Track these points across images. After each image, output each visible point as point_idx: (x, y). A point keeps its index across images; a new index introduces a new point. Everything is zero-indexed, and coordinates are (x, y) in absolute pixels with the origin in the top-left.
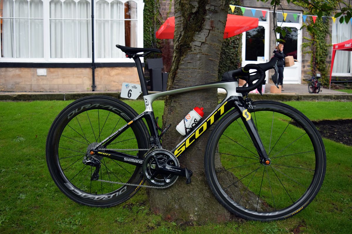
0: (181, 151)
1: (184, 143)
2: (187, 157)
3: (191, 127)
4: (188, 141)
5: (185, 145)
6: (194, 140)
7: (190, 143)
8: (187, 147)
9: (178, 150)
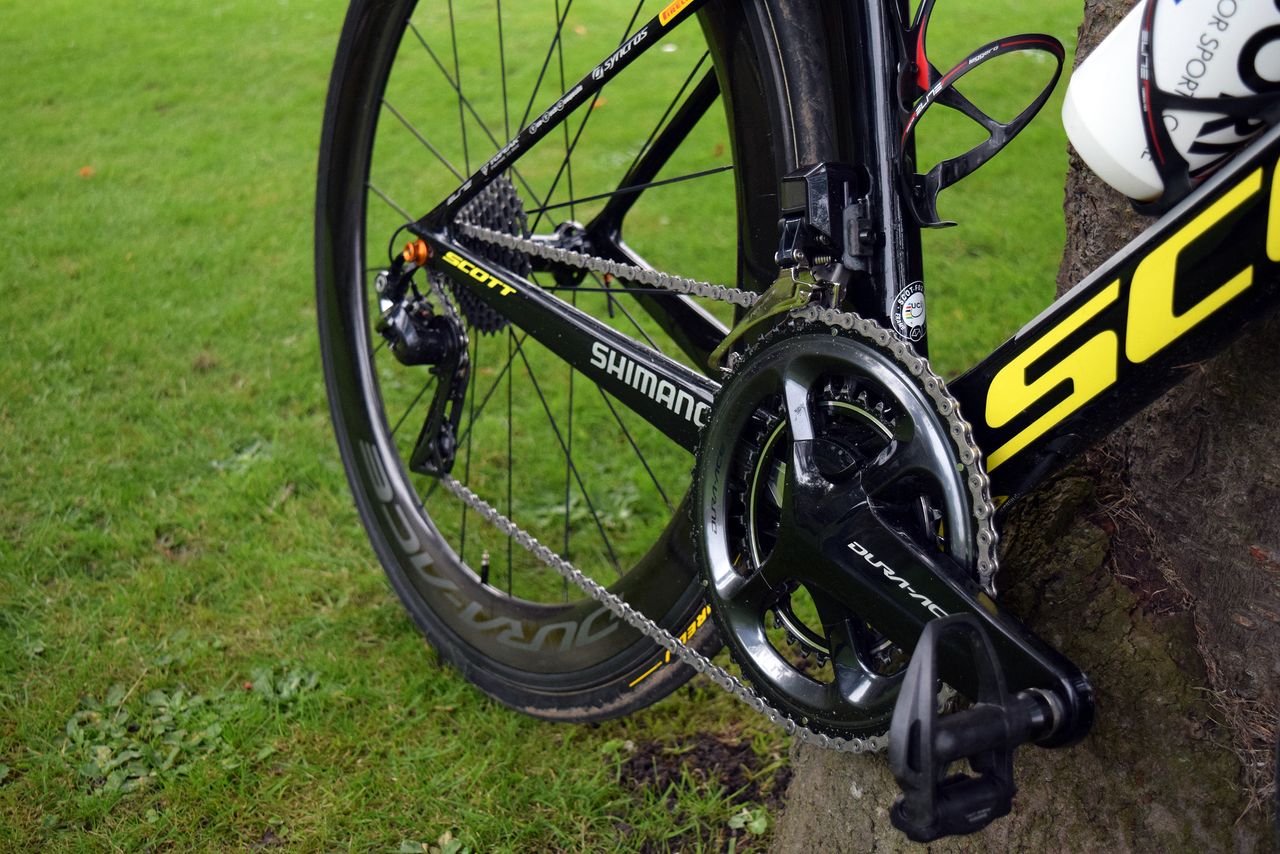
0: (1066, 388)
1: (1110, 294)
2: (1223, 479)
3: (1239, 89)
4: (1156, 276)
5: (1115, 319)
6: (1243, 280)
7: (1180, 306)
8: (1137, 353)
9: (1033, 373)
